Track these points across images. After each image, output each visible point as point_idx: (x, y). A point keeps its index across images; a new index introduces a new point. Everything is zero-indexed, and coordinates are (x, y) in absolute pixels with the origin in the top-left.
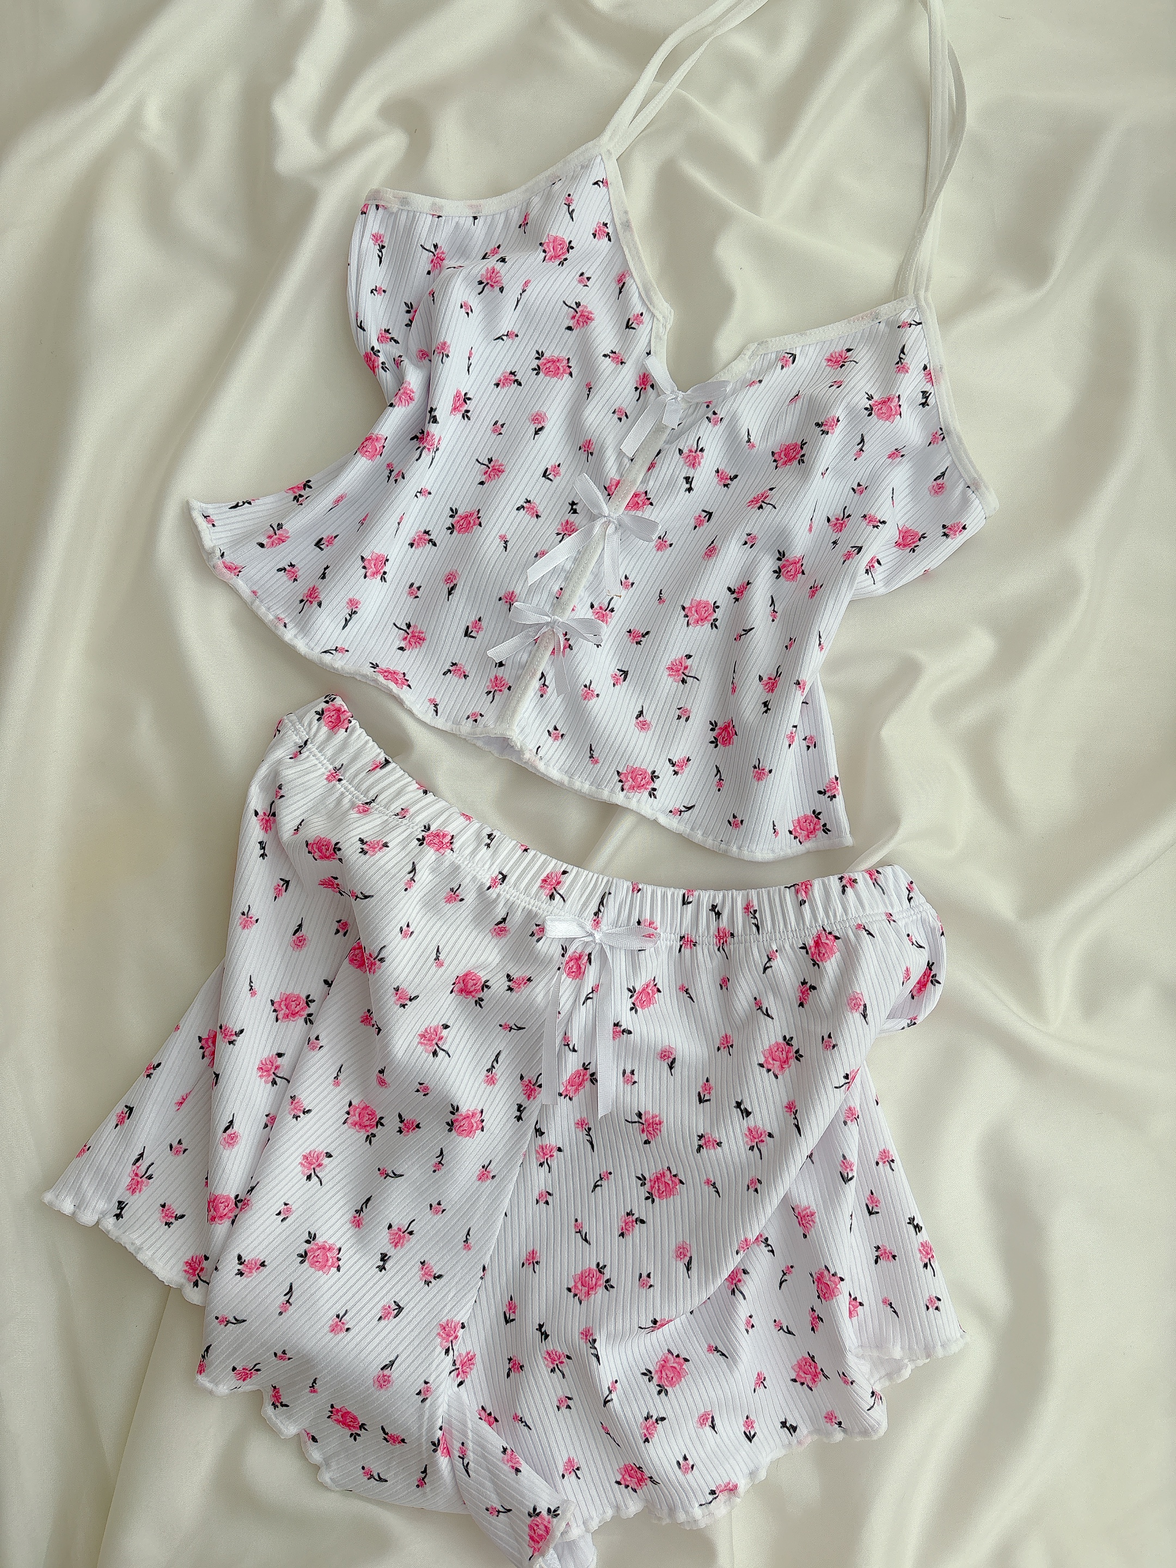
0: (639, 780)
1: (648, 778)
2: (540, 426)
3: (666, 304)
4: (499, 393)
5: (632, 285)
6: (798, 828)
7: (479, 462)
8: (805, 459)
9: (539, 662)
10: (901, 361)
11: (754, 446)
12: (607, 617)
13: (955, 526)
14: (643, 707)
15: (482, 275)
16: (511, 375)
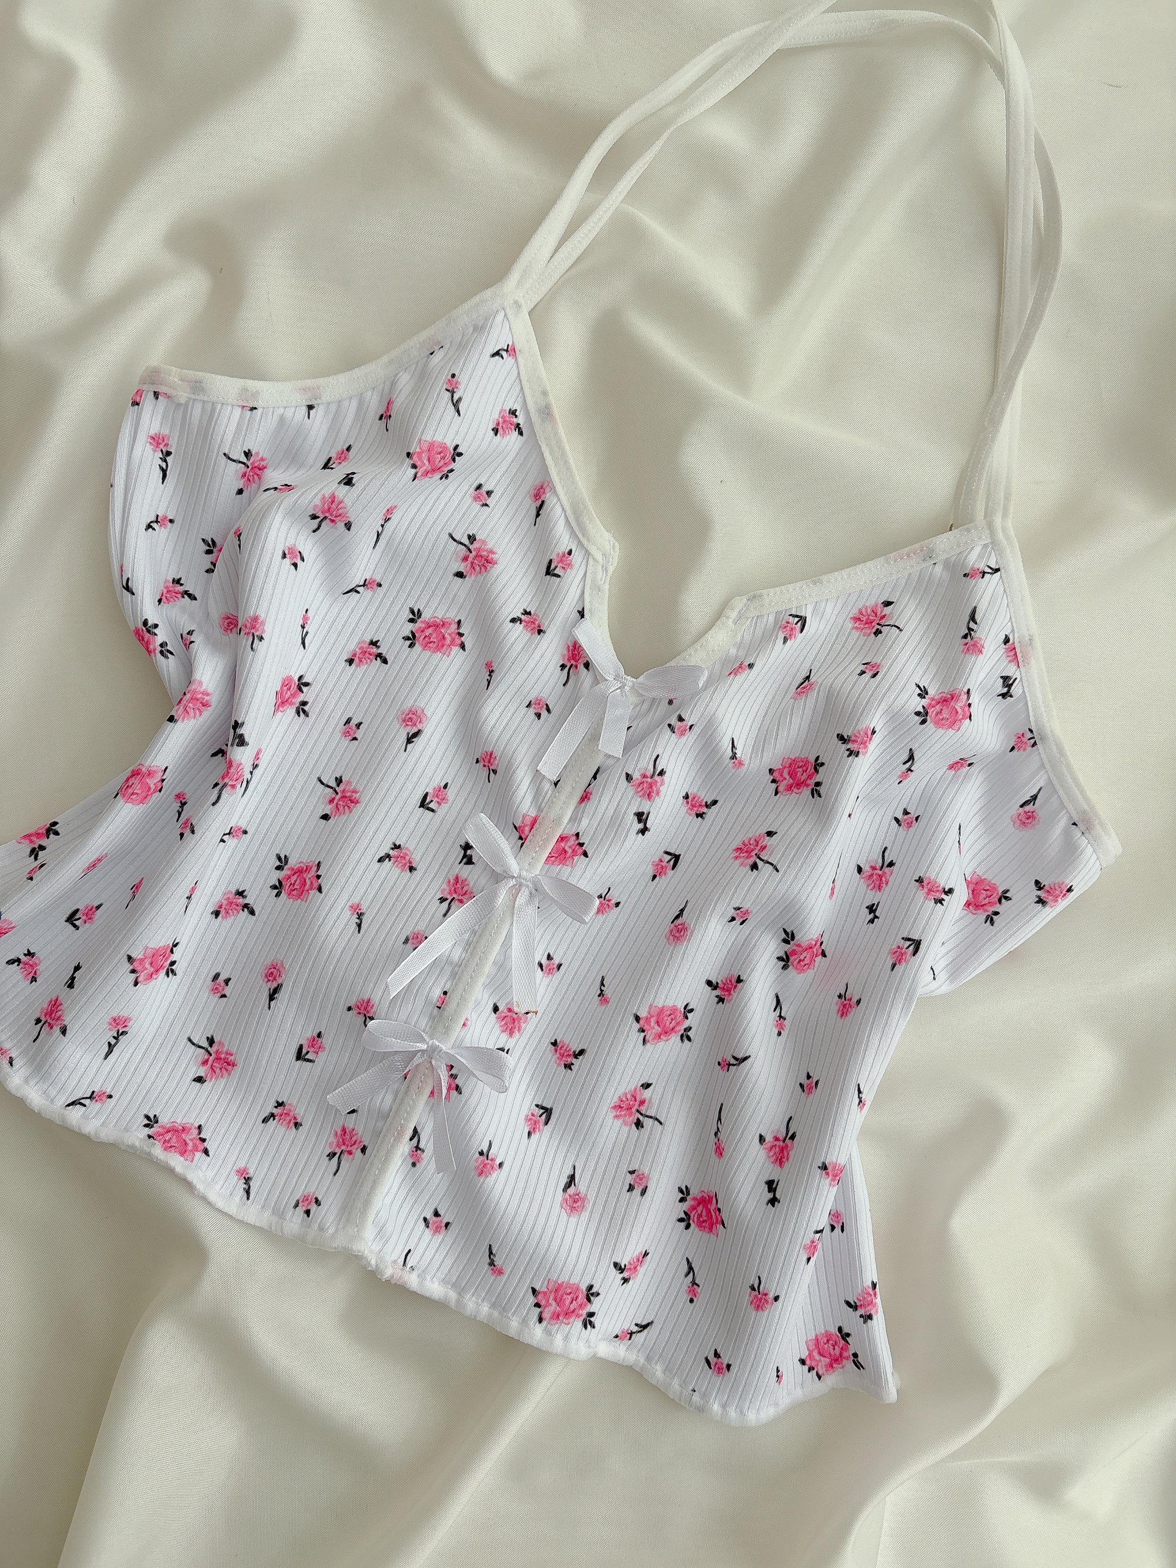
0: (568, 1302)
1: (582, 1298)
2: (415, 730)
3: (607, 535)
4: (352, 675)
5: (554, 505)
6: (815, 1354)
7: (322, 783)
8: (822, 789)
9: (408, 1113)
10: (971, 635)
11: (742, 764)
12: (519, 1022)
13: (1055, 889)
14: (574, 1169)
15: (316, 506)
16: (371, 646)
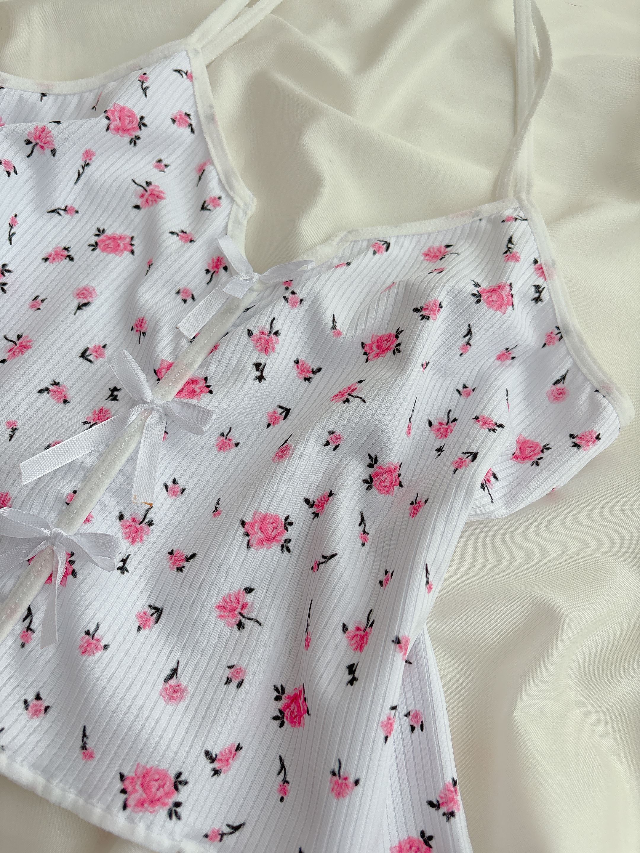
0: (154, 789)
1: (169, 786)
2: (85, 301)
3: (248, 192)
4: (46, 268)
5: (212, 173)
7: (7, 339)
8: (401, 348)
9: (24, 593)
10: (510, 251)
11: (341, 334)
12: (142, 533)
13: (587, 436)
14: (178, 663)
15: (30, 133)
16: (64, 250)
